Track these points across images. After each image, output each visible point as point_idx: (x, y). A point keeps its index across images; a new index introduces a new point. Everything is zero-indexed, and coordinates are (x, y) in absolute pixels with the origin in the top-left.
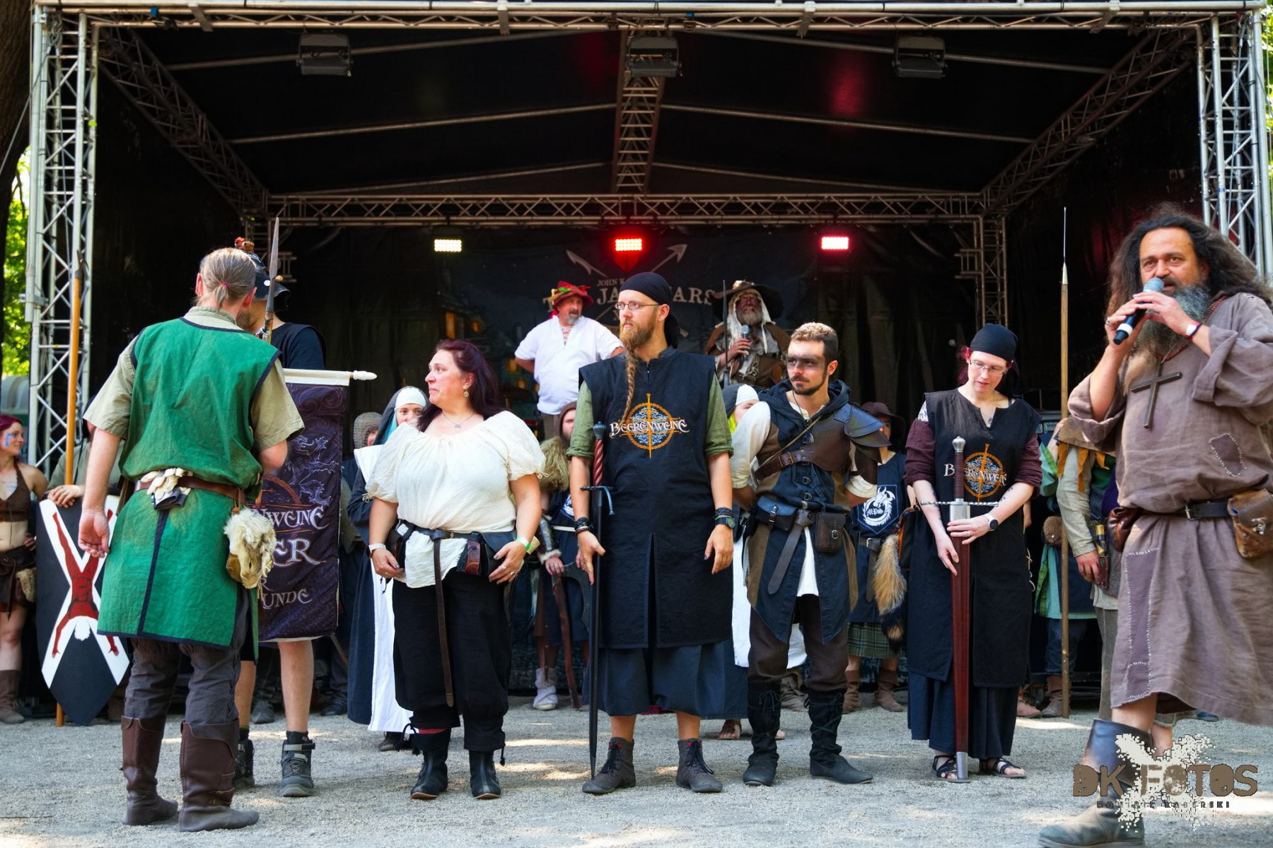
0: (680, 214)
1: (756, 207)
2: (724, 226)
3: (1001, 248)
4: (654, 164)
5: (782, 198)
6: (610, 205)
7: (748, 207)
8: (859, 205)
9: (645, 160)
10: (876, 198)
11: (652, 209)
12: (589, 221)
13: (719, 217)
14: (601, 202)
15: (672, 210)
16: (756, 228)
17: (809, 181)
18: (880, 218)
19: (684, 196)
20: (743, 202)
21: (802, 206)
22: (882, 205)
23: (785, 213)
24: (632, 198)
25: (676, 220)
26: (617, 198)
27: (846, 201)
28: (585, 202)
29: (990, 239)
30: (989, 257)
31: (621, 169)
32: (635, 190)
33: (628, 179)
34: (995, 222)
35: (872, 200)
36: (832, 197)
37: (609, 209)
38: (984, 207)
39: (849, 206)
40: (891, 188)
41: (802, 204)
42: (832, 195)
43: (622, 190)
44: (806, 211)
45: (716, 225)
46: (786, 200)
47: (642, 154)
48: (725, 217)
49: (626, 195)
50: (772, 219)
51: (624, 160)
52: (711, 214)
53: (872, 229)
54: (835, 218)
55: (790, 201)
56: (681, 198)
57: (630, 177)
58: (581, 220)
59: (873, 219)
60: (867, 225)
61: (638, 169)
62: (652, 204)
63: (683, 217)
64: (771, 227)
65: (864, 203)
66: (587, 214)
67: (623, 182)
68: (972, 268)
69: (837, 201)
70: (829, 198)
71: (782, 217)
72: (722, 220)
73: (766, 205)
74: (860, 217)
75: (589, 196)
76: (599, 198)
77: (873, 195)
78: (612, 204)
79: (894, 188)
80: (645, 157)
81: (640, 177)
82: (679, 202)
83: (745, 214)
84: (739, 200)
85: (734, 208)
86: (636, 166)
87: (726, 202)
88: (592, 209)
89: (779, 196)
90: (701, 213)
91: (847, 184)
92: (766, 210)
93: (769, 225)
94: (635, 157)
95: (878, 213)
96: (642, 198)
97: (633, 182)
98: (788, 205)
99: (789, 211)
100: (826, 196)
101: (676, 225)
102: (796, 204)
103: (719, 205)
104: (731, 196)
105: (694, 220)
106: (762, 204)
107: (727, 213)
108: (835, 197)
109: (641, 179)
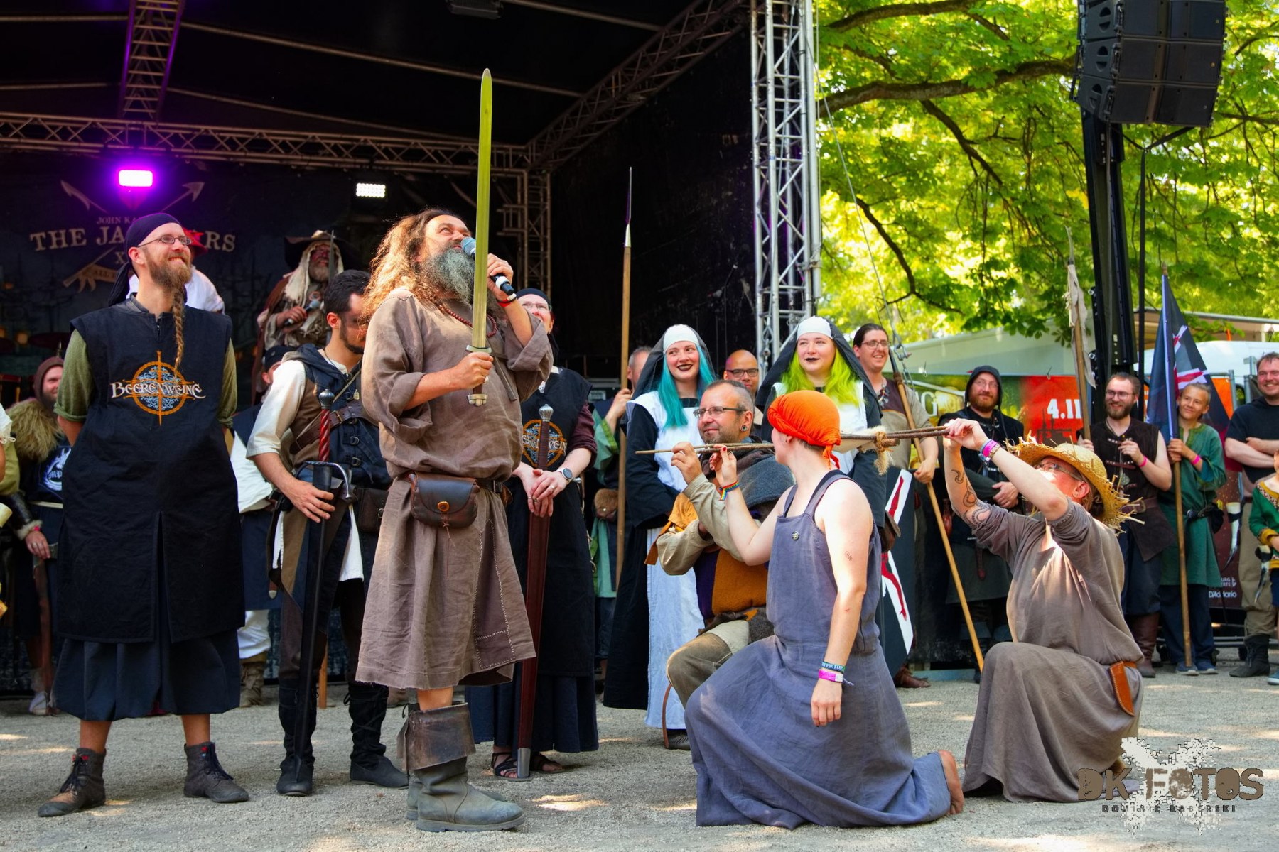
0: (198, 147)
1: (283, 145)
2: (247, 164)
3: (545, 206)
4: (169, 89)
5: (314, 137)
6: (114, 132)
7: (276, 145)
8: (398, 150)
9: (158, 84)
10: (416, 144)
11: (165, 139)
12: (89, 148)
13: (242, 154)
14: (105, 128)
15: (188, 142)
16: (284, 169)
17: (344, 121)
18: (419, 166)
19: (203, 128)
20: (270, 139)
21: (335, 148)
22: (422, 153)
23: (317, 154)
24: (142, 126)
25: (193, 154)
26: (123, 125)
27: (383, 145)
28: (84, 127)
29: (534, 196)
30: (533, 214)
31: (129, 91)
32: (145, 117)
33: (136, 104)
34: (540, 178)
35: (411, 147)
36: (370, 140)
37: (114, 137)
38: (529, 161)
39: (386, 151)
40: (432, 134)
41: (335, 145)
42: (369, 138)
43: (129, 116)
44: (340, 154)
45: (238, 163)
46: (318, 140)
47: (156, 77)
48: (248, 154)
49: (134, 122)
50: (302, 160)
51: (133, 82)
52: (233, 149)
53: (410, 178)
54: (371, 164)
55: (323, 142)
56: (199, 130)
57: (139, 101)
58: (80, 147)
59: (412, 167)
60: (406, 173)
61: (149, 93)
62: (165, 135)
63: (200, 151)
64: (300, 169)
65: (402, 149)
66: (86, 141)
67: (131, 107)
68: (515, 225)
69: (374, 145)
70: (365, 141)
71: (313, 158)
72: (245, 157)
73: (295, 144)
74: (398, 164)
75: (90, 120)
76: (103, 124)
77: (413, 141)
78: (117, 131)
79: (436, 135)
80: (158, 80)
81: (151, 102)
82: (197, 134)
83: (271, 152)
84: (265, 137)
85: (260, 145)
86: (146, 89)
87: (251, 137)
88: (92, 134)
89: (310, 135)
90: (221, 148)
91: (385, 127)
92: (295, 150)
93: (299, 166)
94: (147, 79)
95: (417, 161)
96: (153, 127)
97: (142, 107)
98: (320, 146)
99: (321, 152)
100: (362, 138)
101: (192, 160)
102: (328, 144)
103: (242, 140)
104: (257, 131)
105: (213, 155)
106: (291, 142)
107: (250, 150)
108: (373, 141)
109: (153, 105)
